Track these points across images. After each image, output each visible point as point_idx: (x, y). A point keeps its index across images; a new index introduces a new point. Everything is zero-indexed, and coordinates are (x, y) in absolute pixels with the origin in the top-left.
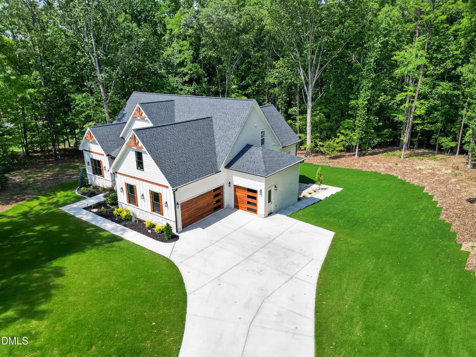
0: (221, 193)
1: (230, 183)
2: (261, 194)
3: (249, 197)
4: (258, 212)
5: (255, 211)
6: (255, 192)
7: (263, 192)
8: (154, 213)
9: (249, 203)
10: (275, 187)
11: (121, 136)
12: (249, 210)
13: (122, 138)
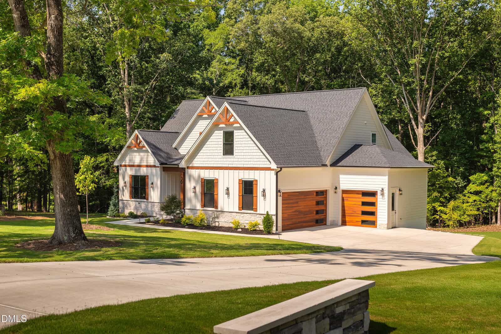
0: (325, 202)
1: (336, 188)
2: (383, 194)
3: (364, 204)
4: (379, 223)
5: (373, 224)
6: (373, 194)
7: (386, 192)
8: (243, 211)
9: (364, 213)
10: (400, 190)
11: (174, 146)
12: (364, 223)
13: (176, 148)
